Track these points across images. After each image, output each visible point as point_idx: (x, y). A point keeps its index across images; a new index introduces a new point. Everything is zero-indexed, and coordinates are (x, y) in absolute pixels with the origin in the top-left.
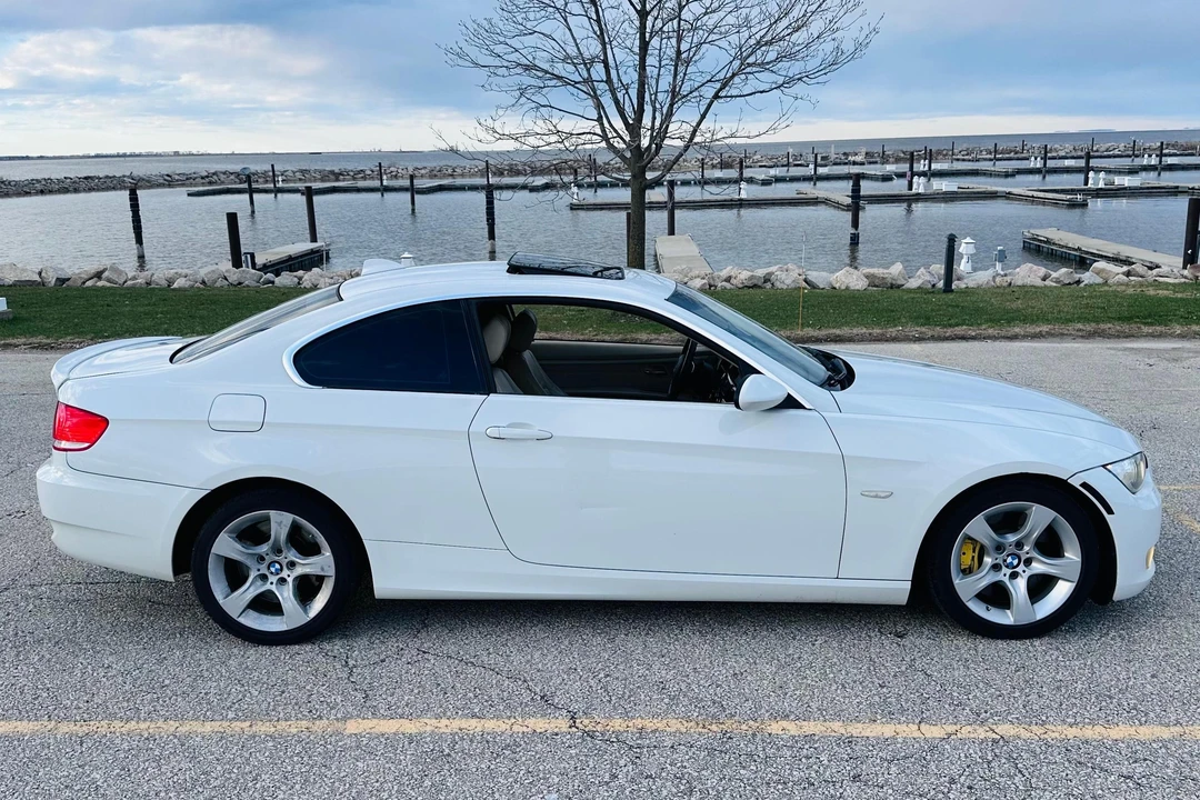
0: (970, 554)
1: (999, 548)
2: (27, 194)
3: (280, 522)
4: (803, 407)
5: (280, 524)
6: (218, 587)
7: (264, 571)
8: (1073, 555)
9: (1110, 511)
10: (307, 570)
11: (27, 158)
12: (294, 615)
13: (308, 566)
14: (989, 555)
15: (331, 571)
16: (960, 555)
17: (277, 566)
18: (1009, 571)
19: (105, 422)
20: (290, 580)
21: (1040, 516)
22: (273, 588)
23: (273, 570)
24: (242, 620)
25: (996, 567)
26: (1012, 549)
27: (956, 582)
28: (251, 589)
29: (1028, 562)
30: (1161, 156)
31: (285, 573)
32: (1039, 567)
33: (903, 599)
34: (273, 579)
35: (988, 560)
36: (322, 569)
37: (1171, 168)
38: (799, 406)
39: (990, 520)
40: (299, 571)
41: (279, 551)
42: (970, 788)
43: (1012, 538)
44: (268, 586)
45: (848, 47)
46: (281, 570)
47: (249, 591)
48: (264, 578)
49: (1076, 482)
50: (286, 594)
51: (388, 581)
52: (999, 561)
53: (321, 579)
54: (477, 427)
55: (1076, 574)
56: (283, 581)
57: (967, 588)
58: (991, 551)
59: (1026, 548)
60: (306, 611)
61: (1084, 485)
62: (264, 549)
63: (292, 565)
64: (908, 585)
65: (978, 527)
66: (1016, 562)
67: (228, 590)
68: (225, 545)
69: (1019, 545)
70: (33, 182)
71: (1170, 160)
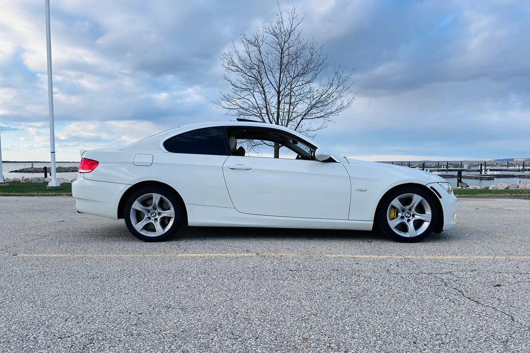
0: (393, 214)
1: (403, 211)
2: (68, 172)
3: (156, 197)
4: (336, 162)
5: (156, 198)
6: (133, 221)
7: (150, 215)
8: (429, 212)
9: (441, 197)
10: (165, 215)
11: (69, 162)
12: (160, 231)
13: (165, 214)
14: (400, 213)
15: (173, 216)
16: (389, 213)
17: (155, 214)
18: (407, 219)
19: (97, 163)
20: (159, 219)
21: (417, 199)
22: (153, 222)
23: (153, 215)
24: (141, 232)
25: (402, 217)
26: (408, 211)
27: (389, 221)
28: (145, 222)
29: (413, 216)
30: (447, 167)
31: (157, 217)
32: (417, 217)
33: (370, 228)
34: (153, 219)
35: (400, 214)
36: (170, 215)
37: (451, 170)
38: (334, 161)
39: (400, 200)
40: (162, 215)
41: (156, 209)
42: (397, 266)
43: (408, 207)
44: (151, 221)
45: (345, 104)
46: (156, 215)
47: (143, 223)
48: (149, 218)
49: (429, 186)
50: (157, 224)
51: (194, 219)
52: (404, 215)
53: (169, 219)
54: (226, 165)
55: (430, 219)
56: (156, 219)
57: (393, 224)
58: (401, 211)
59: (413, 210)
60: (164, 230)
61: (431, 187)
62: (150, 208)
63: (159, 214)
64: (372, 222)
65: (396, 202)
66: (409, 216)
67: (136, 222)
68: (137, 205)
69: (410, 210)
70: (70, 168)
71: (450, 168)
